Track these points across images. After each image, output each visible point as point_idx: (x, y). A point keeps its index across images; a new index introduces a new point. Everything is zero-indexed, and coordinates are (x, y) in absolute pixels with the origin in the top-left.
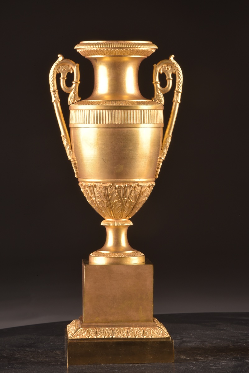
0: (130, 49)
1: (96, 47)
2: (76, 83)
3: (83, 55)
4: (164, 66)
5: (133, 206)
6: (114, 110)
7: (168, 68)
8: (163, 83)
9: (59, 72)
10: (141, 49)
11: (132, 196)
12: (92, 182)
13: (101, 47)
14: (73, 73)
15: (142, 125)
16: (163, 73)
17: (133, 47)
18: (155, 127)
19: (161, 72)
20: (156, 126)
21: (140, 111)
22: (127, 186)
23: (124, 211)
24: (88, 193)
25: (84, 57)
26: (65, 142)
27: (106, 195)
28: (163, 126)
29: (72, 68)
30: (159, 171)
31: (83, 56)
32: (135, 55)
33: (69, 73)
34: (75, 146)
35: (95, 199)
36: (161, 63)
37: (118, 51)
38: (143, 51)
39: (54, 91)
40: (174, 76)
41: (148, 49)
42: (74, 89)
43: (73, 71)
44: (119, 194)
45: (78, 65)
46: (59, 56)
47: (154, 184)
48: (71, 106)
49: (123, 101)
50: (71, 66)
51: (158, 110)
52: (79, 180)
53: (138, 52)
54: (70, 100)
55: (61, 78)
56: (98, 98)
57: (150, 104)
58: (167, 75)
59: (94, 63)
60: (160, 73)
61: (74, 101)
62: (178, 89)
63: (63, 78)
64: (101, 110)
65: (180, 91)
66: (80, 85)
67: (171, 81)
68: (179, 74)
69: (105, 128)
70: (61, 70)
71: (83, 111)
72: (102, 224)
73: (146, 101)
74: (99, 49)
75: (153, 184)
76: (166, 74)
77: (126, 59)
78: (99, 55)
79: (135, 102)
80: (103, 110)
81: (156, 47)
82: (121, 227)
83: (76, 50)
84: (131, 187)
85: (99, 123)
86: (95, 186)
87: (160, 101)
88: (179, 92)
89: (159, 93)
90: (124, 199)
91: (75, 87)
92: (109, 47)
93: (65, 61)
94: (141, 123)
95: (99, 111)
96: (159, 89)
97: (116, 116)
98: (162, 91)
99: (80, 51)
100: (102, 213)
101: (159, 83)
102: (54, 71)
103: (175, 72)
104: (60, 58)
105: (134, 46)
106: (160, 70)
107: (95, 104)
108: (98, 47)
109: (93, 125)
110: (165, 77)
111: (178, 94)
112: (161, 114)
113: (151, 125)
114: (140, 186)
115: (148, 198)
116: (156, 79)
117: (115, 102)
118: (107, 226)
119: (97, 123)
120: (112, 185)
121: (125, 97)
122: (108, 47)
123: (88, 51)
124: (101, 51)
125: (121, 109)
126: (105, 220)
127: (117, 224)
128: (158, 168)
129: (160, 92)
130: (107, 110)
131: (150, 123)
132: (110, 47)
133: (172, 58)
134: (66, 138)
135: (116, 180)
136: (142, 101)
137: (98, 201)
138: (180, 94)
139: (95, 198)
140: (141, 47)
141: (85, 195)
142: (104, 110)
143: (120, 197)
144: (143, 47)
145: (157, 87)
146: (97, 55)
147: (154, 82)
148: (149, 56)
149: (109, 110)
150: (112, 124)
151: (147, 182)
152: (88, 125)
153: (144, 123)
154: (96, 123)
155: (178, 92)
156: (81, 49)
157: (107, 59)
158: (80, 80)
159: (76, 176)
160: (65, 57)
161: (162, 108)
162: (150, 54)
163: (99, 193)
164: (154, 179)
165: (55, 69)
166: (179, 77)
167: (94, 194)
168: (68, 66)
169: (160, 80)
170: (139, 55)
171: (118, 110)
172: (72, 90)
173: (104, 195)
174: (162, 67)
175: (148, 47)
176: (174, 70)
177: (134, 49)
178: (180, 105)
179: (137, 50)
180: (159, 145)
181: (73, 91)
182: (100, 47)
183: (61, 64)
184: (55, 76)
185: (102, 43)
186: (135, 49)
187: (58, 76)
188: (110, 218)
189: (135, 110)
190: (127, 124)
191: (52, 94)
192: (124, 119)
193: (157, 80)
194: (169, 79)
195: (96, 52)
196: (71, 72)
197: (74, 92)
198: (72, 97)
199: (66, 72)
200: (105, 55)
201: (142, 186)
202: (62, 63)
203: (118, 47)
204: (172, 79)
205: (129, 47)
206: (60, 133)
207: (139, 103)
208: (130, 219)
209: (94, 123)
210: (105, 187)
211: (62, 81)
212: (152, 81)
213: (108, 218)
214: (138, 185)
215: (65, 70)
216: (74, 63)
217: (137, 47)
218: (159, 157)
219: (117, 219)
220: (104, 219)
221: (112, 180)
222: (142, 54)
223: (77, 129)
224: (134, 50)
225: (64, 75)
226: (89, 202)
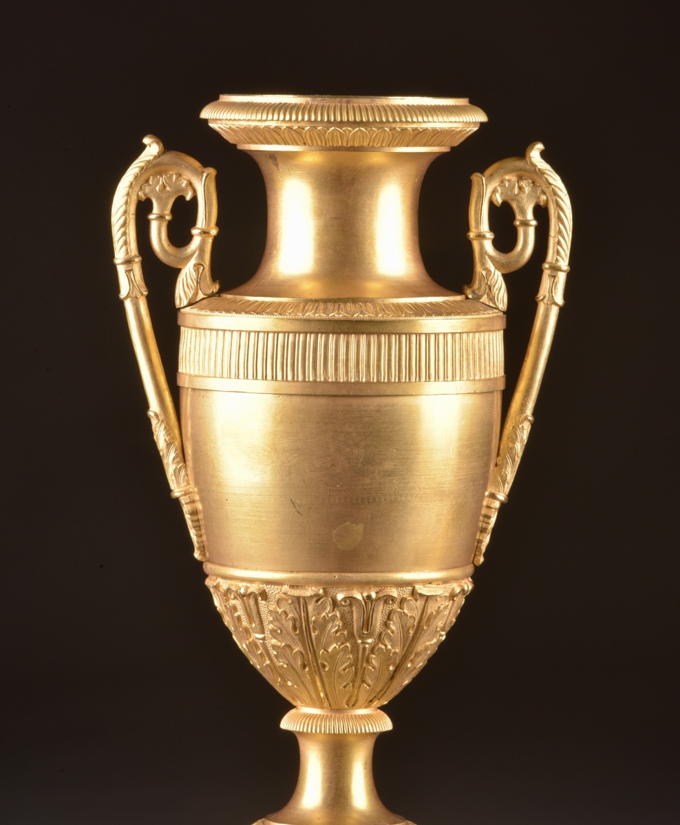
0: (393, 125)
1: (276, 117)
2: (205, 233)
3: (230, 139)
4: (509, 181)
5: (393, 664)
6: (333, 333)
7: (520, 188)
8: (505, 235)
9: (145, 195)
10: (429, 126)
11: (393, 632)
12: (251, 581)
13: (294, 118)
14: (195, 199)
15: (432, 387)
16: (506, 204)
17: (401, 121)
18: (475, 393)
19: (499, 199)
20: (479, 387)
21: (423, 337)
22: (374, 595)
23: (363, 681)
24: (239, 618)
25: (235, 146)
26: (161, 437)
27: (303, 629)
28: (501, 386)
29: (190, 184)
30: (487, 539)
31: (231, 141)
32: (407, 146)
33: (180, 200)
34: (194, 452)
35: (264, 639)
36: (496, 171)
37: (350, 131)
38: (436, 132)
39: (128, 262)
40: (542, 213)
41: (454, 125)
42: (196, 255)
43: (195, 191)
44: (347, 624)
45: (212, 172)
46: (146, 140)
47: (468, 586)
48: (184, 314)
49: (366, 301)
50: (188, 175)
51: (487, 334)
52: (208, 568)
53: (420, 136)
54: (183, 291)
55: (151, 217)
56: (278, 289)
57: (458, 314)
58: (517, 211)
59: (266, 167)
60: (495, 203)
61: (196, 294)
62: (557, 260)
63: (161, 217)
64: (289, 333)
65: (564, 264)
66: (216, 240)
67: (531, 232)
68: (558, 206)
69: (302, 395)
70: (153, 190)
71: (228, 333)
72: (286, 724)
73: (444, 302)
74: (284, 126)
75: (466, 588)
76: (514, 205)
77: (376, 158)
78: (286, 143)
79: (406, 305)
80: (295, 333)
81: (482, 117)
82: (352, 739)
83: (206, 121)
84: (388, 599)
85: (279, 378)
86: (264, 595)
87: (492, 299)
88: (559, 269)
89: (488, 271)
90: (363, 643)
91: (201, 248)
92: (319, 119)
93: (169, 157)
94: (428, 377)
95: (281, 336)
96: (491, 258)
97: (342, 357)
98: (498, 265)
99: (220, 128)
100: (285, 687)
101: (490, 235)
102: (128, 194)
103: (547, 200)
104: (152, 148)
105: (406, 117)
106: (494, 191)
107: (268, 314)
108: (282, 117)
109: (260, 385)
110: (512, 216)
111: (554, 277)
112: (495, 344)
113: (461, 386)
114: (421, 595)
115: (448, 635)
116: (478, 222)
117: (337, 305)
118: (302, 733)
119: (274, 378)
120: (321, 592)
121: (372, 288)
122: (316, 120)
123: (246, 130)
124: (293, 133)
125: (358, 333)
126: (293, 711)
127: (338, 726)
128: (483, 530)
129: (492, 267)
130: (311, 333)
131: (458, 378)
132: (322, 120)
133: (535, 154)
134: (166, 420)
135: (337, 576)
136: (431, 303)
137: (274, 647)
138: (562, 277)
139: (261, 636)
140: (430, 119)
141: (227, 621)
142: (300, 333)
143: (351, 635)
144: (436, 119)
145: (483, 252)
146: (278, 143)
147: (472, 235)
148: (456, 144)
149: (317, 333)
150: (326, 382)
151: (445, 581)
152: (242, 384)
153: (437, 378)
154: (269, 377)
155: (555, 269)
156: (224, 122)
157: (313, 158)
158: (218, 224)
159: (197, 555)
160: (169, 145)
161: (501, 324)
162: (462, 140)
163: (277, 618)
164: (470, 569)
165: (131, 186)
166: (560, 219)
167: (258, 622)
168: (179, 175)
169: (492, 228)
170: (424, 146)
171: (347, 333)
172: (189, 258)
173: (295, 628)
174: (502, 182)
175: (453, 119)
176: (544, 193)
177: (405, 126)
178: (562, 310)
179: (414, 130)
180: (489, 454)
181: (193, 261)
182: (287, 118)
183: (154, 168)
184: (132, 209)
185: (296, 105)
186: (410, 127)
187: (144, 208)
188: (314, 705)
189: (406, 334)
190: (379, 382)
191: (121, 270)
192: (368, 366)
193: (485, 226)
194: (525, 224)
195: (276, 135)
196: (188, 197)
197: (197, 266)
198: (189, 280)
199: (169, 197)
200: (305, 144)
201: (428, 598)
202: (155, 166)
203: (352, 119)
204: (534, 223)
205: (388, 121)
206: (146, 406)
207: (420, 311)
208: (382, 708)
209: (265, 378)
210: (298, 598)
211: (154, 226)
212: (468, 229)
213: (307, 705)
214: (413, 593)
215: (168, 189)
216: (197, 164)
217: (415, 119)
218: (487, 493)
219: (336, 709)
220: (293, 707)
221: (323, 574)
222: (431, 142)
223: (202, 393)
224: (406, 129)
225: (162, 207)
226: (243, 646)
